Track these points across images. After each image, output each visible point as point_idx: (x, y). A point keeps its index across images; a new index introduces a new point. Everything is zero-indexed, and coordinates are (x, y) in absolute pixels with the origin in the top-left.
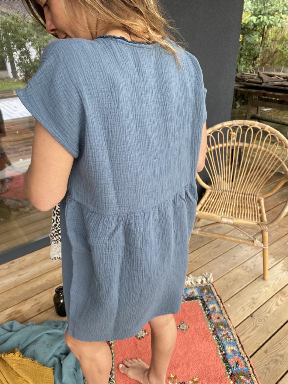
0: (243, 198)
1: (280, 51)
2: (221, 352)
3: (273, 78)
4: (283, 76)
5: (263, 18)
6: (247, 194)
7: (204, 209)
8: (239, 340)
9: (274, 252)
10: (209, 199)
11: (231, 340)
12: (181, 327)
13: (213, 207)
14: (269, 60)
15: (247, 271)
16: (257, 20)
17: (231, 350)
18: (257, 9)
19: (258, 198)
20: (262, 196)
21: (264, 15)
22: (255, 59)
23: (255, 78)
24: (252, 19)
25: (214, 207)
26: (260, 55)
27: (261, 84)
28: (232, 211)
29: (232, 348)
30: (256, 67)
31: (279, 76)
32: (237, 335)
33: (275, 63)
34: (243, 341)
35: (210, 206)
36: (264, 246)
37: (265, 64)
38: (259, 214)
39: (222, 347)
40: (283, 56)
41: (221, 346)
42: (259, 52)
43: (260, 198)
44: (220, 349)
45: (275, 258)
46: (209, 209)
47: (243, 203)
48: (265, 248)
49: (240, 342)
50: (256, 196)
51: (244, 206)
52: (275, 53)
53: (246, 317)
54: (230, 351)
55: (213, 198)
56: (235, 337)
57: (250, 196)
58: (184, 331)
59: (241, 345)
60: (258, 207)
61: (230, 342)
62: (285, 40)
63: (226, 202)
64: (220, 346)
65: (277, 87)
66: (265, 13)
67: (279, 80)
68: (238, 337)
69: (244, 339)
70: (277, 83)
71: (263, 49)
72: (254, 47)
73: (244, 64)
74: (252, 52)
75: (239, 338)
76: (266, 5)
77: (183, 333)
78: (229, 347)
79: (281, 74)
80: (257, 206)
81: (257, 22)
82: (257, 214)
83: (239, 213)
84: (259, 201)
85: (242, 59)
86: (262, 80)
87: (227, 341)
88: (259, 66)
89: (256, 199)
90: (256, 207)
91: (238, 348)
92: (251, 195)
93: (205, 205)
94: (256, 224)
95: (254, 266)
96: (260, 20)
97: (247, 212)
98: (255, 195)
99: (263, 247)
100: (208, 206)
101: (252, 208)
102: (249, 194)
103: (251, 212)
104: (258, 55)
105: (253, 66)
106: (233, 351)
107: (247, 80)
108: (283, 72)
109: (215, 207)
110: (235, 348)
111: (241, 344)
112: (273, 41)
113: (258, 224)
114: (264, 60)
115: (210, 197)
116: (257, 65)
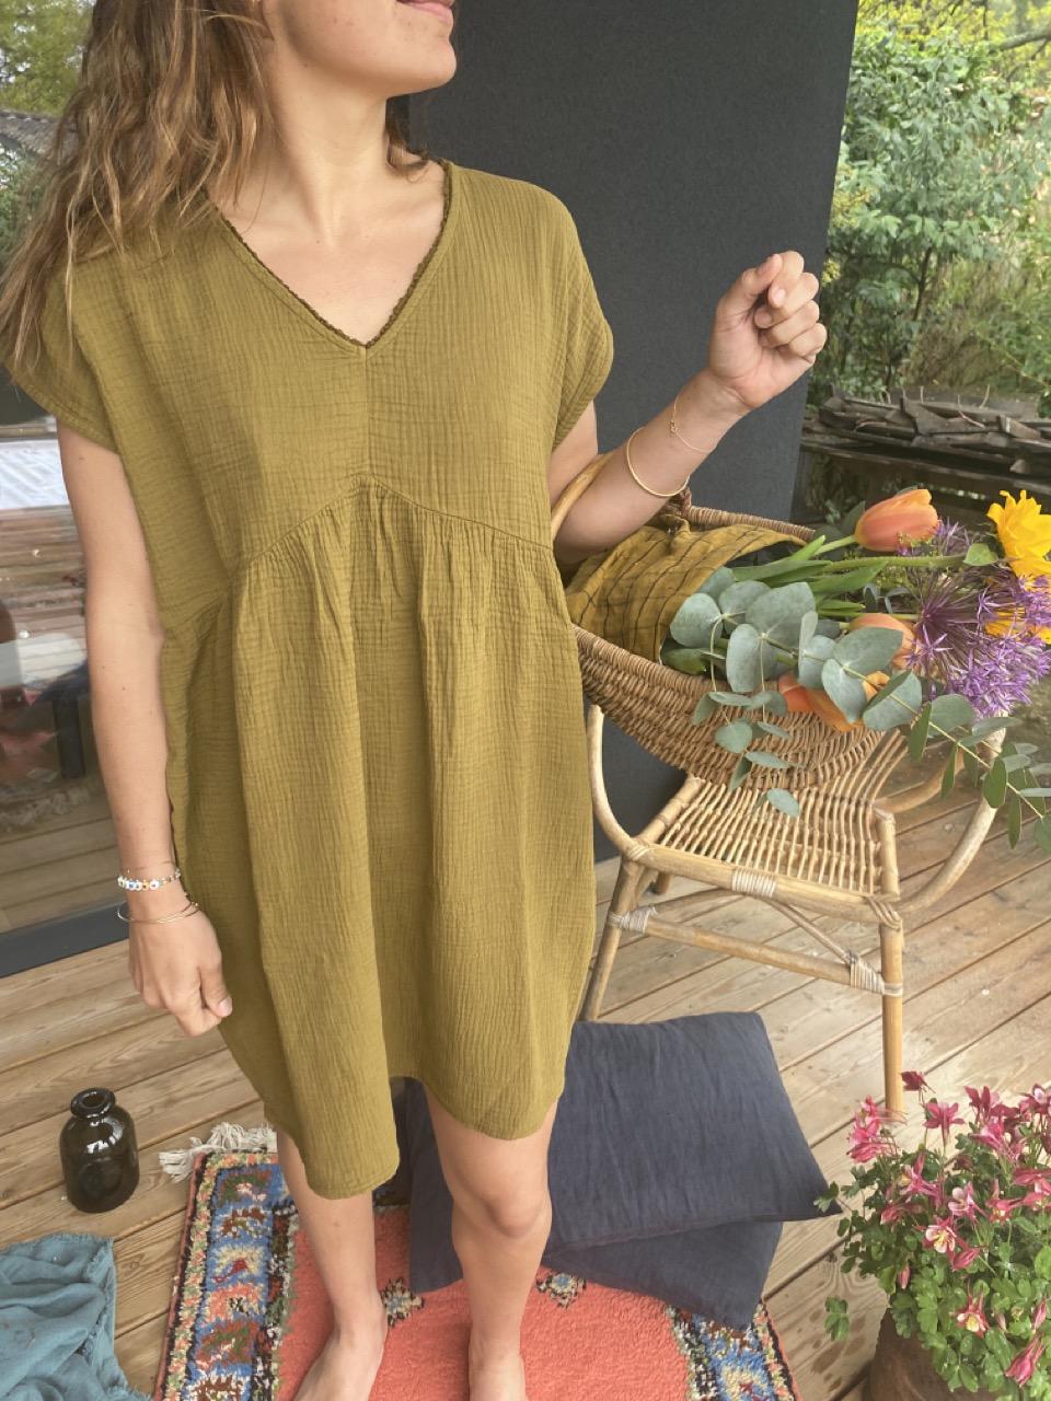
0: (818, 810)
1: (983, 343)
2: (704, 1389)
3: (952, 420)
4: (987, 416)
5: (923, 224)
6: (834, 799)
7: (673, 839)
8: (775, 1346)
9: (930, 1021)
10: (694, 805)
11: (743, 1344)
12: (553, 1285)
13: (705, 833)
14: (943, 368)
15: (823, 1084)
16: (900, 230)
17: (741, 1386)
18: (902, 195)
19: (874, 812)
20: (886, 808)
21: (924, 214)
22: (895, 360)
23: (889, 416)
24: (886, 224)
25: (709, 833)
26: (913, 349)
27: (910, 438)
28: (775, 854)
29: (747, 1377)
30: (897, 386)
31: (974, 416)
32: (769, 1326)
33: (965, 381)
34: (792, 1355)
35: (696, 831)
36: (886, 988)
37: (929, 380)
38: (873, 869)
39: (706, 1372)
40: (991, 359)
41: (704, 1366)
42: (907, 337)
43: (881, 812)
44: (699, 1380)
45: (932, 1043)
46: (690, 839)
47: (816, 826)
48: (890, 994)
49: (779, 1355)
50: (866, 804)
51: (821, 839)
52: (964, 344)
53: (810, 1259)
54: (736, 1389)
55: (709, 804)
56: (760, 1335)
57: (845, 805)
58: (565, 1302)
59: (781, 1367)
60: (872, 846)
61: (739, 1356)
62: (999, 307)
63: (755, 820)
64: (701, 1368)
65: (961, 450)
66: (929, 209)
67: (970, 429)
68: (772, 1334)
69: (794, 1346)
70: (962, 439)
71: (920, 331)
72: (891, 321)
73: (855, 373)
74: (885, 337)
75: (776, 1339)
76: (932, 182)
77: (560, 1309)
78: (736, 1373)
79: (981, 410)
80: (867, 841)
81: (903, 236)
82: (863, 868)
83: (799, 859)
84: (877, 826)
85: (850, 358)
86: (915, 425)
87: (728, 1348)
88: (907, 384)
89: (864, 815)
90: (863, 843)
91: (770, 1378)
92: (850, 802)
93: (677, 826)
94: (858, 899)
95: (852, 1070)
96: (912, 230)
97: (830, 858)
98: (862, 803)
99: (884, 992)
100: (687, 828)
101: (848, 845)
102: (842, 799)
103: (844, 857)
104: (906, 348)
105: (886, 383)
106: (748, 1387)
107: (863, 425)
108: (988, 405)
109: (713, 835)
110: (757, 1378)
111: (784, 1365)
112: (957, 306)
113: (866, 901)
114: (927, 365)
115: (699, 799)
116: (902, 380)
